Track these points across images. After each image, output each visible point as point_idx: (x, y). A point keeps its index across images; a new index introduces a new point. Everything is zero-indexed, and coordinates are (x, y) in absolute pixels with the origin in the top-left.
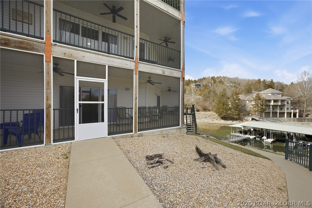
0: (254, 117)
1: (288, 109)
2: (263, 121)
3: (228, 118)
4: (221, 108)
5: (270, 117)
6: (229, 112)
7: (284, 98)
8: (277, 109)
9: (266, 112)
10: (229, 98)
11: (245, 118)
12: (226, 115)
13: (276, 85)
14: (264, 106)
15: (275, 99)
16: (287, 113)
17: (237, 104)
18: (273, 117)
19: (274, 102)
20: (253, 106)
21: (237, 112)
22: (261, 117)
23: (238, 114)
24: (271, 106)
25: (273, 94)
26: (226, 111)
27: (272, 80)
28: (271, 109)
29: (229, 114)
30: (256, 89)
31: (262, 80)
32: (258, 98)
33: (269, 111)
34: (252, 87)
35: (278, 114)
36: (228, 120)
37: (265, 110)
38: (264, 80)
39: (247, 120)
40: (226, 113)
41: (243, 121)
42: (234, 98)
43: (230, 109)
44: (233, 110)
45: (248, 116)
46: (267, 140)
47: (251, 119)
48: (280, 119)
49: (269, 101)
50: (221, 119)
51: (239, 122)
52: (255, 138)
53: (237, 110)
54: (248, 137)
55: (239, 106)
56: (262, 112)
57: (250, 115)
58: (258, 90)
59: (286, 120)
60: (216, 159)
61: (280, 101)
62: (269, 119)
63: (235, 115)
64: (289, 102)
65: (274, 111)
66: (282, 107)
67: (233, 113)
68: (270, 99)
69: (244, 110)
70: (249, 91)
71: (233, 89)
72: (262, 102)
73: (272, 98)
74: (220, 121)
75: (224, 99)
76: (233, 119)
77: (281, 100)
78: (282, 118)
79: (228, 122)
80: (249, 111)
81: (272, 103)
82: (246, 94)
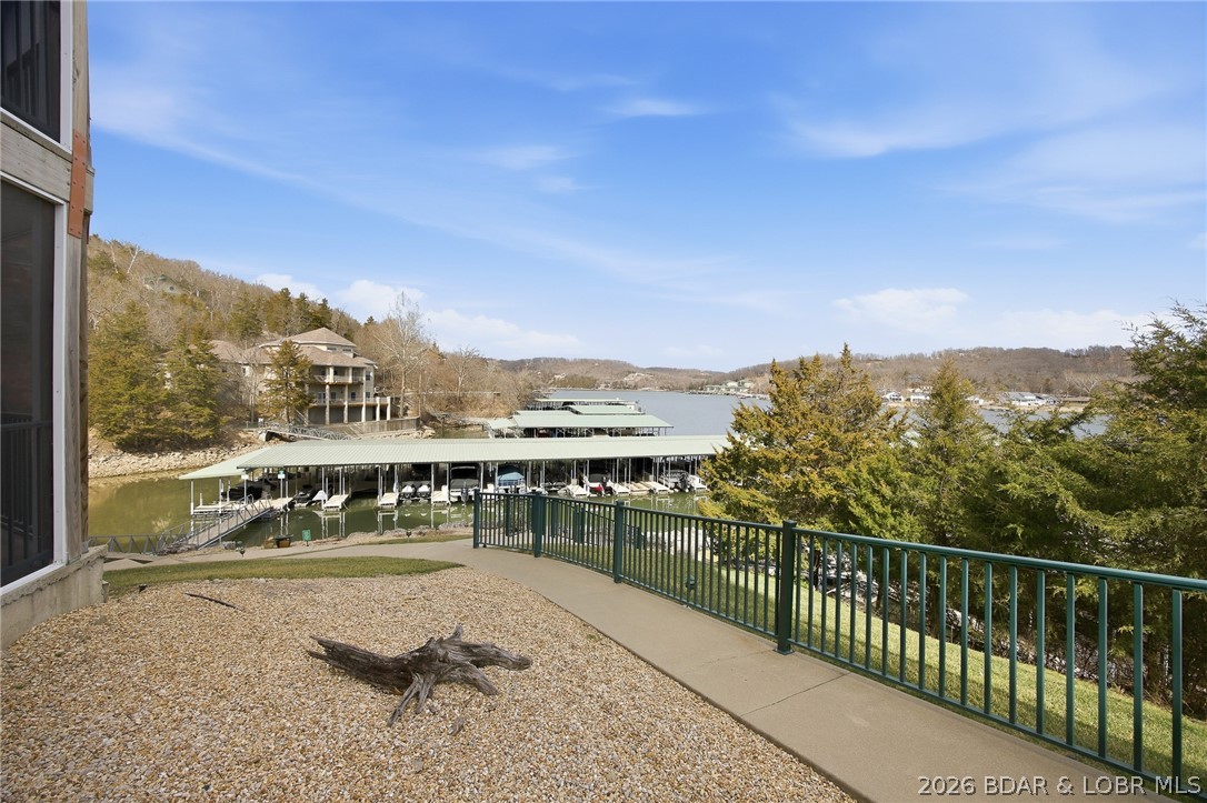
0: (273, 429)
1: (368, 395)
2: (305, 439)
3: (157, 441)
4: (120, 395)
5: (324, 423)
6: (169, 414)
7: (360, 362)
8: (343, 397)
9: (314, 407)
10: (161, 351)
11: (242, 435)
12: (148, 430)
13: (334, 320)
14: (307, 387)
15: (338, 363)
16: (367, 407)
17: (205, 377)
18: (332, 422)
19: (335, 373)
20: (270, 385)
21: (207, 411)
22: (297, 427)
23: (213, 422)
24: (328, 387)
25: (332, 347)
26: (149, 409)
27: (325, 301)
28: (327, 397)
29: (167, 421)
30: (277, 324)
31: (295, 295)
32: (289, 358)
33: (322, 404)
34: (261, 314)
35: (346, 412)
36: (161, 452)
37: (310, 401)
38: (303, 297)
39: (247, 443)
40: (149, 421)
41: (232, 446)
42: (189, 352)
43: (171, 401)
44: (186, 405)
45: (250, 426)
46: (329, 504)
47: (263, 436)
48: (350, 426)
49: (322, 370)
50: (119, 452)
51: (215, 455)
52: (291, 505)
53: (206, 405)
54: (268, 506)
55: (213, 385)
56: (301, 408)
57: (261, 420)
58: (281, 329)
59: (364, 430)
60: (474, 654)
61: (350, 371)
62: (322, 429)
63: (198, 425)
64: (372, 374)
65: (335, 404)
66: (355, 388)
67: (187, 416)
68: (324, 364)
69: (234, 404)
70: (249, 330)
71: (179, 310)
72: (300, 373)
73: (331, 360)
74: (114, 462)
75: (137, 356)
76: (186, 444)
77: (354, 368)
78: (356, 424)
79: (164, 459)
80: (256, 406)
81: (330, 378)
82: (243, 337)
